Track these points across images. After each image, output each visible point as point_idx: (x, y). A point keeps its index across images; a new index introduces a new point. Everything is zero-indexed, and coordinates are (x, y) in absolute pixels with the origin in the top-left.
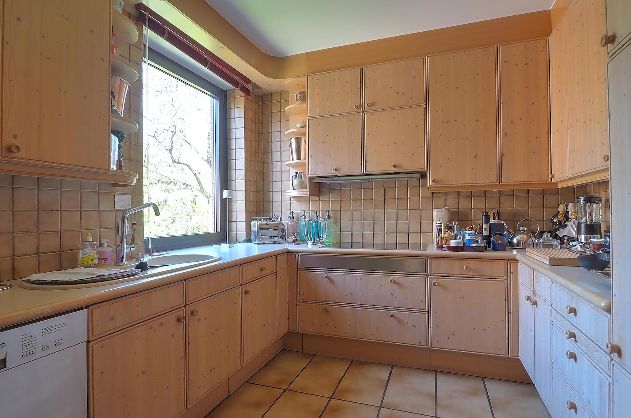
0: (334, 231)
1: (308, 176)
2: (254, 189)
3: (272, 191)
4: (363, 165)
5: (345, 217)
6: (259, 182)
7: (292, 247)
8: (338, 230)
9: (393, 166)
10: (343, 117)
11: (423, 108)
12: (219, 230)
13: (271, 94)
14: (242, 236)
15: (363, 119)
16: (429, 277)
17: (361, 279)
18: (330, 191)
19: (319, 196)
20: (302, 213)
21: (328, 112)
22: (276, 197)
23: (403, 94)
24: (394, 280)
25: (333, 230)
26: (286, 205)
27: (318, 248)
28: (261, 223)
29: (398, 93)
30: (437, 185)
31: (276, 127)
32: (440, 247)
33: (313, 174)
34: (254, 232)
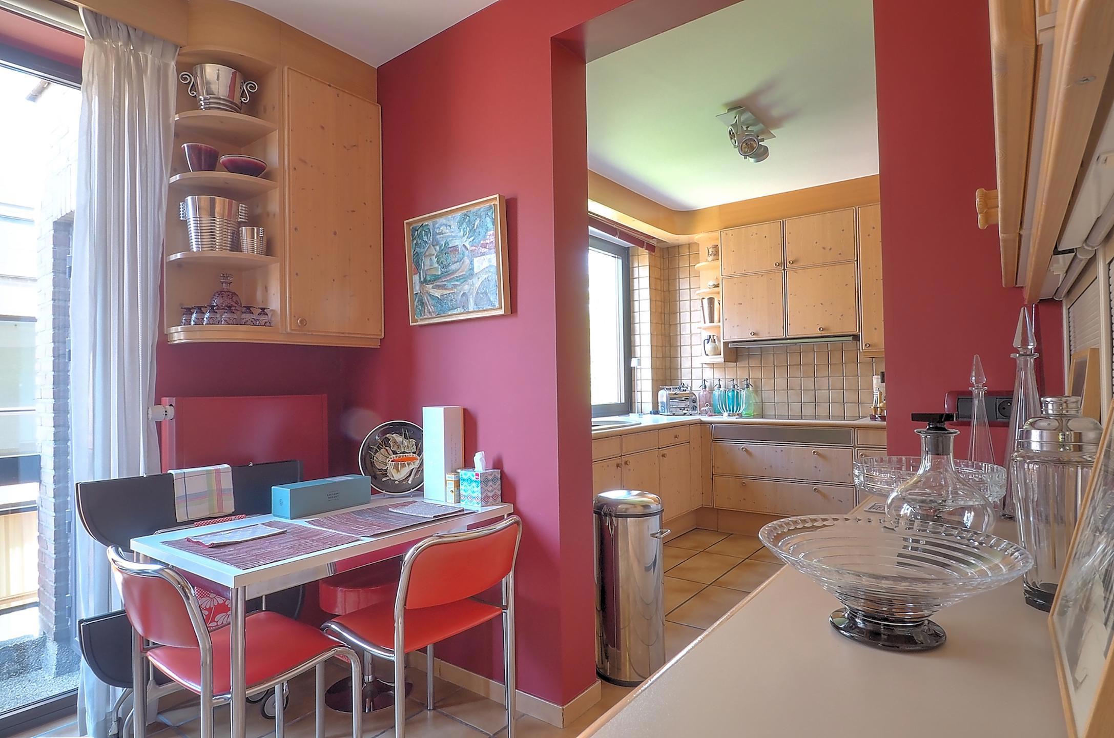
0: (754, 401)
1: (722, 341)
2: (660, 355)
3: (681, 357)
4: (785, 328)
5: (766, 385)
6: (665, 347)
7: (705, 418)
8: (758, 400)
9: (819, 329)
10: (762, 276)
11: (853, 264)
12: (623, 401)
13: (678, 246)
14: (648, 407)
15: (784, 277)
16: (856, 449)
17: (782, 451)
18: (749, 357)
19: (735, 362)
20: (717, 382)
21: (745, 271)
22: (685, 363)
23: (830, 249)
24: (817, 452)
25: (752, 401)
26: (697, 373)
27: (733, 419)
28: (670, 393)
29: (824, 248)
30: (871, 349)
31: (684, 284)
32: (873, 418)
33: (728, 338)
34: (662, 403)
